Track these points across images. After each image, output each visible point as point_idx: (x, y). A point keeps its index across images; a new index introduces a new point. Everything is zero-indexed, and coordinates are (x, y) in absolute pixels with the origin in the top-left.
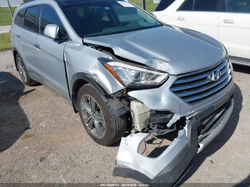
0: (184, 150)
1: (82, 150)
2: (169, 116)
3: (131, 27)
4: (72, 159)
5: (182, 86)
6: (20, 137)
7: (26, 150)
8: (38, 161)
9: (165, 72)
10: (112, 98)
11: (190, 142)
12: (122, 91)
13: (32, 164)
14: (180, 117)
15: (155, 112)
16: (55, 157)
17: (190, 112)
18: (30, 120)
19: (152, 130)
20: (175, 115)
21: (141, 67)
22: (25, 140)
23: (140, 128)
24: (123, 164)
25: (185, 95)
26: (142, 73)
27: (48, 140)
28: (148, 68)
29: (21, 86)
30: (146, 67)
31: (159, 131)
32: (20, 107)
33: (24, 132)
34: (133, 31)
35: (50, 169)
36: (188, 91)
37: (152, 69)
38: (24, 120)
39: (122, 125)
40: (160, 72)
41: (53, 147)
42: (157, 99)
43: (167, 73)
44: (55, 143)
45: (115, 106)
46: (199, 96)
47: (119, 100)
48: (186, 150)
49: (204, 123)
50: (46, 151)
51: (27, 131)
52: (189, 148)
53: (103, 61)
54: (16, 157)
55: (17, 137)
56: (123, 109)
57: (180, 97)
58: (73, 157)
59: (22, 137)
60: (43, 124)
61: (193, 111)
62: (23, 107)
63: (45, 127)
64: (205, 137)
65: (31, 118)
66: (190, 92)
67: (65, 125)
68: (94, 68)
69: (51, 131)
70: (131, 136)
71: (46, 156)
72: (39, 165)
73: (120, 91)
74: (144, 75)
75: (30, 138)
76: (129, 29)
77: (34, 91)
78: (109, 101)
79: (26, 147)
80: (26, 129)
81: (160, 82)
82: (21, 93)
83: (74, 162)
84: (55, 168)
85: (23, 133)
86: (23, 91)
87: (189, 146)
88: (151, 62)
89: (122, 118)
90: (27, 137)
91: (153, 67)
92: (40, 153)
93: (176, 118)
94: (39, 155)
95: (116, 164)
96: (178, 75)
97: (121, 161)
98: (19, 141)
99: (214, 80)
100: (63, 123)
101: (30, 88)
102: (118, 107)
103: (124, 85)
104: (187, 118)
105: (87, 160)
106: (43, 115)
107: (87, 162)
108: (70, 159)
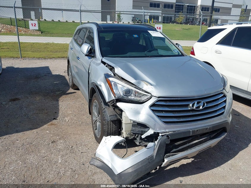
0: (148, 159)
1: (83, 144)
2: (146, 130)
3: (151, 54)
4: (73, 147)
5: (162, 107)
6: (47, 123)
7: (47, 133)
8: (51, 142)
9: (149, 93)
10: (109, 106)
11: (155, 155)
12: (113, 101)
13: (46, 143)
14: (154, 132)
15: (136, 124)
16: (63, 143)
17: (164, 131)
18: (60, 114)
19: (137, 140)
20: (150, 129)
21: (131, 85)
22: (49, 126)
23: (125, 135)
24: (99, 157)
25: (162, 115)
26: (132, 91)
27: (65, 130)
28: (136, 87)
29: (67, 88)
30: (134, 86)
31: (141, 142)
32: (58, 103)
33: (52, 121)
34: (149, 57)
35: (55, 149)
36: (167, 113)
37: (139, 89)
38: (56, 113)
39: (114, 130)
40: (145, 92)
41: (65, 136)
42: (137, 113)
43: (150, 94)
44: (68, 134)
45: (109, 112)
46: (176, 119)
47: (113, 108)
48: (150, 160)
49: (177, 144)
50: (59, 137)
51: (54, 121)
52: (153, 158)
53: (107, 76)
54: (39, 136)
55: (45, 123)
56: (114, 116)
57: (157, 116)
58: (74, 147)
59: (48, 124)
60: (67, 119)
61: (167, 130)
62: (60, 103)
63: (67, 121)
64: (172, 155)
65: (61, 113)
66: (167, 114)
67: (82, 123)
68: (101, 80)
69: (70, 125)
70: (111, 137)
71: (57, 141)
72: (49, 145)
73: (112, 100)
74: (134, 92)
75: (53, 126)
76: (147, 55)
77: (75, 94)
78: (106, 107)
79: (48, 131)
80: (54, 119)
81: (144, 100)
82: (64, 93)
83: (73, 150)
84: (58, 149)
85: (50, 121)
86: (66, 92)
87: (153, 157)
88: (139, 83)
89: (114, 124)
90: (52, 124)
91: (141, 87)
92: (54, 138)
93: (150, 132)
94: (52, 139)
95: (95, 156)
96: (159, 97)
97: (99, 154)
98: (45, 126)
99: (195, 109)
100: (82, 121)
101: (73, 91)
102: (111, 114)
103: (115, 97)
104: (160, 135)
105: (83, 151)
106: (70, 112)
107: (82, 152)
108: (72, 147)
